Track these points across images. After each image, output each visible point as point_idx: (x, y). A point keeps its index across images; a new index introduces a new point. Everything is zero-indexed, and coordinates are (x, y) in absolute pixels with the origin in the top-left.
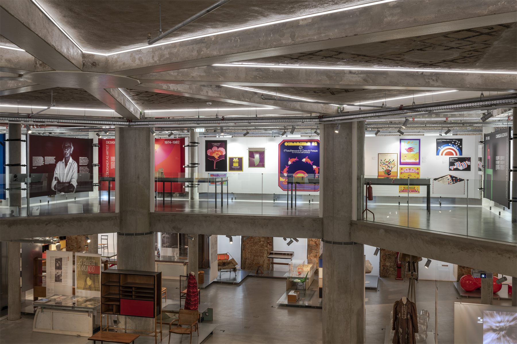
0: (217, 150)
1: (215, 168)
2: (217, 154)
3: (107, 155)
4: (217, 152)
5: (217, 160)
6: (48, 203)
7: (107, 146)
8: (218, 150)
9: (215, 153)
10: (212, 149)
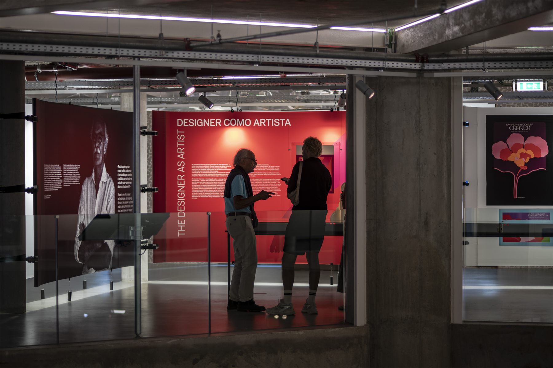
0: (522, 142)
1: (515, 196)
2: (523, 156)
3: (181, 160)
4: (522, 150)
5: (523, 171)
6: (70, 299)
7: (180, 134)
8: (526, 142)
9: (516, 152)
10: (508, 141)
